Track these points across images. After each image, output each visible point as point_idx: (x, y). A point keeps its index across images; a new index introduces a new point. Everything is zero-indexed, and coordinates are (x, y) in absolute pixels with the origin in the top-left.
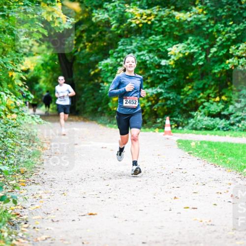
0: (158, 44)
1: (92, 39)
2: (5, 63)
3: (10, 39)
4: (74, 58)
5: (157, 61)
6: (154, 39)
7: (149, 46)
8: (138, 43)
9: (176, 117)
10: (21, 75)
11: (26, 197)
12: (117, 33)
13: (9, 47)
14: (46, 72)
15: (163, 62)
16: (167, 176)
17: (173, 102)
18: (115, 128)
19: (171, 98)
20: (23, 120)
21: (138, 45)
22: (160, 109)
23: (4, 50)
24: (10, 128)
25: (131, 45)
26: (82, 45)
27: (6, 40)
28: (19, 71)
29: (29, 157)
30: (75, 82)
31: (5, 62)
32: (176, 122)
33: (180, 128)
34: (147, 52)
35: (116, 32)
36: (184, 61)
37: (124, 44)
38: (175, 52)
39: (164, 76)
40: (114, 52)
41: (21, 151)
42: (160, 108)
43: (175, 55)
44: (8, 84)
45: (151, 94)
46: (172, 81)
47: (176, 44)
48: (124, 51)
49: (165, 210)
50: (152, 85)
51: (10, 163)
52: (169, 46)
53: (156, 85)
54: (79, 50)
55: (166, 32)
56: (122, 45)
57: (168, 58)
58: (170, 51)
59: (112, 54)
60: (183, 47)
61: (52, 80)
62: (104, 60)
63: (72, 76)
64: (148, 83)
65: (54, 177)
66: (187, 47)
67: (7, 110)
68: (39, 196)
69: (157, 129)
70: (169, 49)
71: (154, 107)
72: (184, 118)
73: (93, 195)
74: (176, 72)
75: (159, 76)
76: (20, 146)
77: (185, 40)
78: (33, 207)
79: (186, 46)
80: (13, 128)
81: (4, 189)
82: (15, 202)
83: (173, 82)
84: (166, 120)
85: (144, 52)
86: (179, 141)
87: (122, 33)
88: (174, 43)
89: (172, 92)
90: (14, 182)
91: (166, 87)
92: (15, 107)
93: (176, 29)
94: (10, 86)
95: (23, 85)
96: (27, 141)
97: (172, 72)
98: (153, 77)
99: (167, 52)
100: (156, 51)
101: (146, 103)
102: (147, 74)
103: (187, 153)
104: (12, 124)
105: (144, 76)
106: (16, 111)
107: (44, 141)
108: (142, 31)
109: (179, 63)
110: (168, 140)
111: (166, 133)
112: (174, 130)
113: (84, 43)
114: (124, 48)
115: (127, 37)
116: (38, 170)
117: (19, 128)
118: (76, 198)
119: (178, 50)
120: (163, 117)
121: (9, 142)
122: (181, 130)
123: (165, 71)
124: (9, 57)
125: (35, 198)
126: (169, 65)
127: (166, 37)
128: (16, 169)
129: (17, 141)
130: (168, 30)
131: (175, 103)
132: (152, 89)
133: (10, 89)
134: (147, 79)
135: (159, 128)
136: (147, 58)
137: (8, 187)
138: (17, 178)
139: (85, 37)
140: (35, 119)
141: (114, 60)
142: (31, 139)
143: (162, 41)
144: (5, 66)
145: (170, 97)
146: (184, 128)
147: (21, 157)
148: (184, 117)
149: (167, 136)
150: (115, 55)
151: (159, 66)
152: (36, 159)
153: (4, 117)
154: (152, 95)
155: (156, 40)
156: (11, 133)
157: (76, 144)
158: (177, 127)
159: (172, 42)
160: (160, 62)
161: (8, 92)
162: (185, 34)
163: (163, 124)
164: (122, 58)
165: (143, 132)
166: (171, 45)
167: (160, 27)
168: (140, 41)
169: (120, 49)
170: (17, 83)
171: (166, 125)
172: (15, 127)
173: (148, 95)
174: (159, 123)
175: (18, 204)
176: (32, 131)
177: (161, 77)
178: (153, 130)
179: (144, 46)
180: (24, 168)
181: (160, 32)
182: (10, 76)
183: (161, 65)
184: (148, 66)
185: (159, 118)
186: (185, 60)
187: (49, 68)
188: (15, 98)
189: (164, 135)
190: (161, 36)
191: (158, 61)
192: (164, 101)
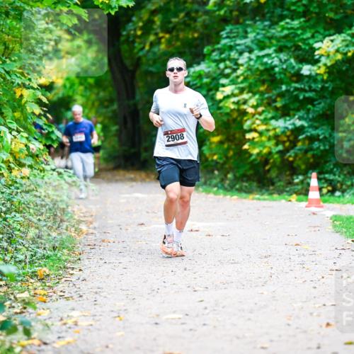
0: (297, 35)
1: (171, 26)
2: (8, 73)
3: (18, 26)
4: (138, 62)
5: (294, 67)
6: (289, 26)
7: (278, 39)
8: (258, 34)
9: (331, 172)
10: (39, 94)
11: (49, 322)
12: (219, 15)
13: (15, 41)
14: (86, 88)
15: (306, 70)
16: (313, 284)
17: (324, 146)
18: (215, 194)
19: (321, 137)
20: (43, 178)
21: (259, 37)
22: (300, 159)
23: (7, 48)
24: (17, 193)
25: (246, 37)
26: (152, 38)
27: (10, 29)
28: (36, 86)
29: (54, 248)
30: (140, 107)
31: (7, 70)
32: (330, 182)
33: (338, 193)
34: (276, 51)
35: (217, 13)
36: (344, 68)
37: (232, 35)
38: (328, 50)
39: (307, 95)
40: (213, 51)
41: (38, 237)
42: (300, 156)
43: (328, 56)
44: (14, 111)
45: (282, 130)
46: (323, 104)
47: (330, 35)
48: (231, 48)
49: (309, 348)
50: (285, 112)
51: (17, 260)
52: (316, 39)
53: (292, 112)
54: (147, 48)
55: (312, 12)
56: (228, 37)
57: (316, 62)
58: (319, 49)
59: (210, 54)
60: (343, 41)
61: (96, 104)
62: (195, 65)
63: (134, 97)
64: (276, 109)
65: (100, 285)
66: (351, 41)
67: (11, 160)
68: (73, 320)
69: (294, 195)
70: (316, 45)
71: (288, 154)
72: (345, 175)
73: (173, 319)
74: (330, 89)
75: (297, 97)
76: (37, 228)
77: (347, 28)
78: (62, 342)
79: (349, 38)
80: (23, 194)
81: (6, 309)
82: (27, 333)
83: (323, 107)
84: (310, 178)
85: (270, 51)
86: (335, 218)
87: (228, 14)
88: (327, 33)
89: (323, 125)
90: (25, 295)
91: (311, 116)
92: (26, 155)
93: (330, 6)
94: (17, 115)
95: (42, 113)
96: (49, 218)
97: (323, 88)
98: (287, 98)
99: (313, 50)
100: (293, 49)
101: (273, 147)
102: (275, 92)
103: (350, 241)
104: (21, 185)
105: (270, 95)
106: (29, 161)
107: (82, 219)
108: (266, 10)
109: (335, 70)
110: (315, 216)
111: (311, 203)
112: (326, 198)
113: (156, 34)
114: (232, 44)
115: (237, 22)
116: (71, 272)
117: (34, 193)
118: (142, 324)
119: (334, 46)
120: (305, 173)
121: (15, 219)
122: (339, 197)
123: (310, 87)
124: (15, 61)
125: (65, 324)
126: (317, 74)
127: (312, 22)
128: (28, 270)
129: (31, 217)
130: (315, 8)
131: (327, 147)
132: (285, 120)
133: (17, 121)
134: (275, 101)
135: (298, 193)
136: (276, 62)
137: (13, 304)
138: (30, 287)
139: (158, 23)
140: (65, 176)
141: (213, 65)
142: (57, 215)
143: (303, 29)
144: (8, 78)
145: (319, 136)
146: (345, 194)
147: (38, 248)
148: (345, 172)
149: (313, 209)
150: (215, 56)
151: (298, 77)
152: (65, 251)
153: (6, 173)
154: (283, 132)
155: (292, 28)
156: (19, 203)
157: (142, 224)
158: (332, 192)
159: (322, 31)
160: (300, 69)
161: (14, 126)
162: (346, 17)
163: (305, 185)
164: (228, 63)
165: (268, 202)
166: (320, 37)
167: (299, 4)
168: (263, 30)
169: (225, 45)
170: (31, 108)
171: (310, 189)
172: (27, 192)
173: (278, 130)
174: (297, 184)
175: (33, 337)
176: (59, 199)
177: (301, 97)
178: (286, 197)
179: (270, 38)
180: (45, 269)
181: (299, 12)
182: (17, 96)
183: (302, 75)
184: (278, 76)
185: (298, 174)
186: (348, 65)
187: (91, 81)
188: (27, 138)
189: (306, 207)
190: (302, 20)
191: (297, 68)
192: (307, 142)
